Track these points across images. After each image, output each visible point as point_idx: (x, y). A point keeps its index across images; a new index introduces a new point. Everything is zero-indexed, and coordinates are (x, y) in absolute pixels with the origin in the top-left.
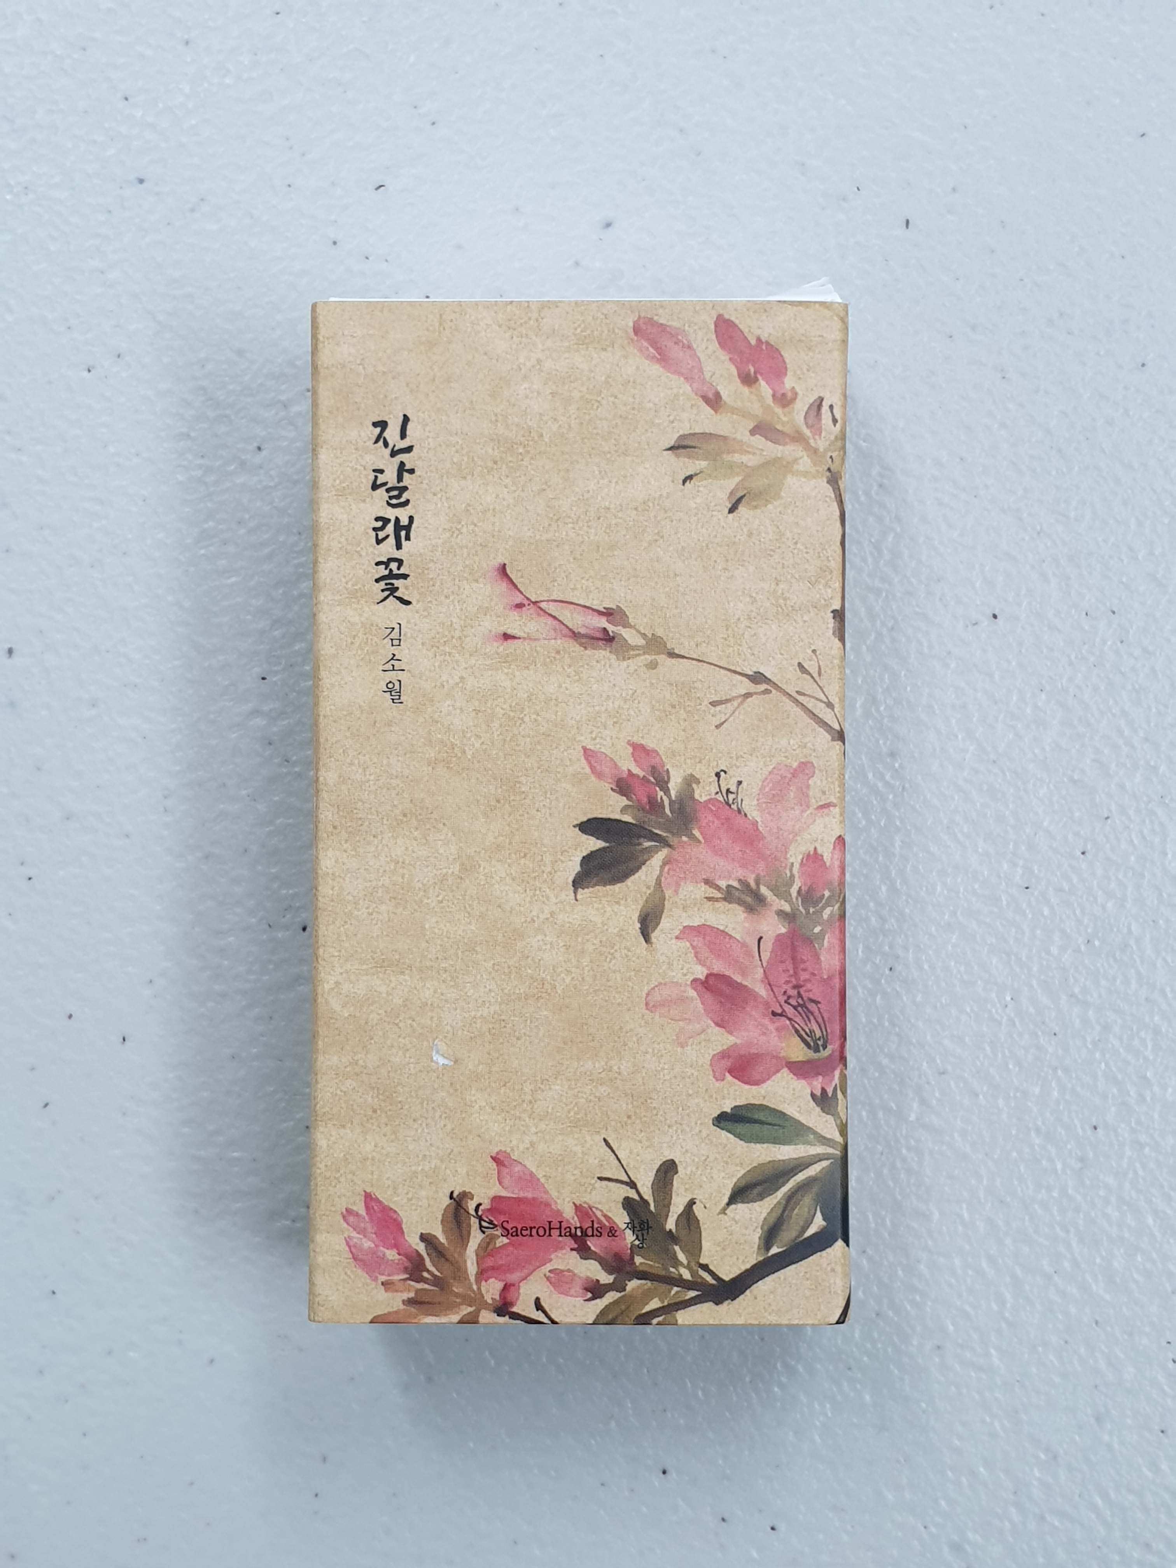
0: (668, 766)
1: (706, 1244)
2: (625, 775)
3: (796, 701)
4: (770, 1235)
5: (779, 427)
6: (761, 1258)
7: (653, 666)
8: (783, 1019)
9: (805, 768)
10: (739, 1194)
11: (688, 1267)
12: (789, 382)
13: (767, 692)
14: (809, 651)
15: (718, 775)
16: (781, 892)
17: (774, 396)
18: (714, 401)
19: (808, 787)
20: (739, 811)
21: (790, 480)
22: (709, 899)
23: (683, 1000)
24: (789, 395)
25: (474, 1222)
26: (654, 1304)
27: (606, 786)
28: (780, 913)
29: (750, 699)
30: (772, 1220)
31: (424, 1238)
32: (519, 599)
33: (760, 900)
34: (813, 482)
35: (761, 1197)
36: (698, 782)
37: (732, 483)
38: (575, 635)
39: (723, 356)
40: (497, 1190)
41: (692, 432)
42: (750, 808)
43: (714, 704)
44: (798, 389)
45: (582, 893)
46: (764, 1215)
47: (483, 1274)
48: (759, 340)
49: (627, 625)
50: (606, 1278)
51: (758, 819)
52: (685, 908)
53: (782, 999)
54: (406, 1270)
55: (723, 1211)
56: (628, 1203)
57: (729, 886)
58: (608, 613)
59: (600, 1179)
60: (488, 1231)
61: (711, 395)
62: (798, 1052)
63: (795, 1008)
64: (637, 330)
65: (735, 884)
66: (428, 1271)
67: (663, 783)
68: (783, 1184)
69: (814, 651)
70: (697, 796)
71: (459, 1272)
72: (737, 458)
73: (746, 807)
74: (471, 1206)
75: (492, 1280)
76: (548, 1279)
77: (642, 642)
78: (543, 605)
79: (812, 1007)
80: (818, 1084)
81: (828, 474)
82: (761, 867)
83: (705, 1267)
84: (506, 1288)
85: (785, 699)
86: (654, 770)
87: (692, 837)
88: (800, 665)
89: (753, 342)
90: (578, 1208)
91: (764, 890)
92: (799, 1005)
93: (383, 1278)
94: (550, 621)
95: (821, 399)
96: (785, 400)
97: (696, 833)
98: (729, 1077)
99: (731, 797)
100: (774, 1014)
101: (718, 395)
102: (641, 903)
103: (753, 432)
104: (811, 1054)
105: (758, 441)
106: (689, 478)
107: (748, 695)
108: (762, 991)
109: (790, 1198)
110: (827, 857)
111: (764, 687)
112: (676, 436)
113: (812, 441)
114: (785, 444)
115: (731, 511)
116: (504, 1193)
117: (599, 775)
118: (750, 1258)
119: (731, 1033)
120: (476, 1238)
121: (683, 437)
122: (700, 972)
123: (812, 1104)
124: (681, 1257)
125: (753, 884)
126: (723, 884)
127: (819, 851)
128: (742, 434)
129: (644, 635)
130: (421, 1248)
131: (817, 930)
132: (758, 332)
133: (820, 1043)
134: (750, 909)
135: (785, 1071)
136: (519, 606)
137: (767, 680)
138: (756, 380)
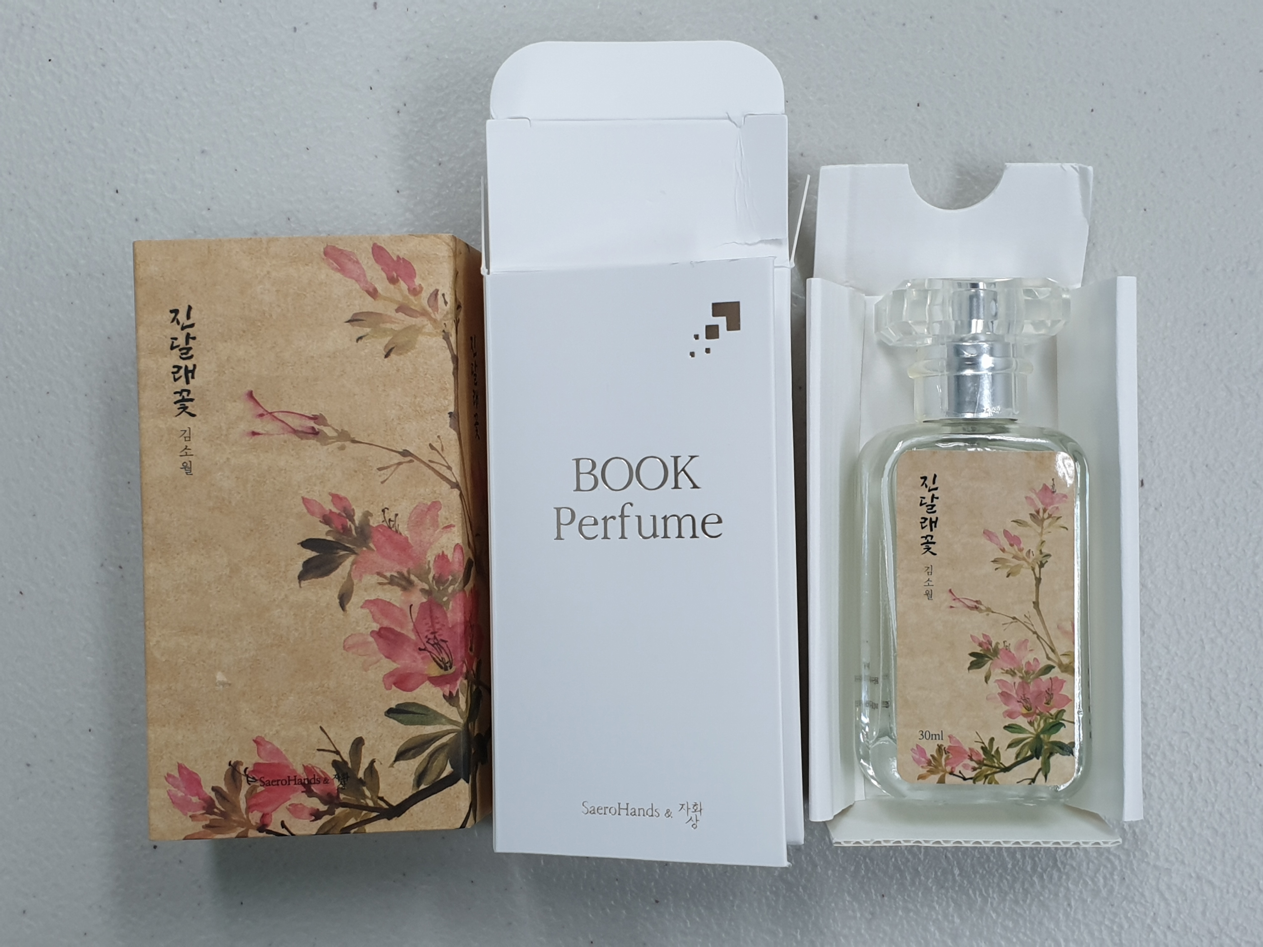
0: (354, 507)
1: (382, 785)
2: (328, 512)
3: (429, 466)
4: (420, 778)
5: (413, 307)
6: (415, 792)
7: (342, 448)
8: (426, 652)
9: (435, 505)
10: (401, 755)
11: (372, 799)
12: (417, 281)
13: (411, 461)
14: (436, 437)
15: (383, 511)
16: (423, 577)
17: (409, 289)
18: (373, 293)
19: (437, 516)
20: (397, 531)
21: (421, 338)
22: (380, 584)
23: (365, 643)
24: (418, 289)
25: (244, 779)
26: (352, 821)
27: (316, 520)
28: (423, 590)
29: (401, 466)
30: (421, 770)
31: (214, 789)
32: (261, 411)
33: (410, 583)
34: (434, 339)
35: (414, 756)
36: (371, 515)
37: (386, 340)
38: (295, 432)
39: (378, 267)
40: (257, 759)
41: (361, 311)
42: (403, 529)
43: (380, 469)
44: (423, 285)
45: (304, 583)
46: (416, 766)
47: (249, 809)
48: (398, 257)
49: (326, 425)
50: (323, 808)
51: (408, 536)
52: (366, 590)
53: (425, 640)
54: (204, 808)
55: (392, 766)
56: (335, 764)
57: (392, 576)
58: (315, 418)
59: (319, 750)
60: (252, 784)
61: (371, 290)
62: (435, 671)
63: (433, 645)
64: (326, 253)
65: (395, 574)
66: (217, 808)
67: (351, 517)
68: (427, 748)
69: (439, 437)
70: (371, 523)
71: (235, 808)
72: (388, 326)
73: (401, 529)
74: (242, 769)
75: (255, 812)
76: (288, 809)
77: (335, 434)
78: (276, 414)
79: (443, 644)
80: (447, 689)
81: (443, 334)
82: (411, 564)
83: (382, 799)
84: (263, 816)
85: (422, 465)
86: (345, 510)
87: (369, 548)
88: (431, 445)
89: (395, 259)
90: (306, 768)
91: (413, 577)
92: (435, 643)
93: (190, 813)
94: (280, 424)
95: (437, 291)
96: (415, 292)
97: (372, 545)
98: (394, 687)
99: (392, 523)
100: (420, 649)
101: (375, 290)
102: (339, 588)
103: (397, 311)
104: (442, 672)
105: (400, 315)
106: (360, 338)
107: (400, 464)
108: (413, 636)
109: (432, 756)
110: (450, 557)
111: (409, 458)
112: (351, 314)
113: (433, 315)
114: (416, 317)
115: (386, 356)
116: (261, 761)
117: (312, 513)
118: (409, 792)
119: (394, 661)
120: (245, 788)
121: (355, 314)
122: (376, 627)
123: (444, 701)
124: (367, 793)
125: (406, 574)
126: (388, 574)
127: (446, 553)
128: (390, 310)
129: (336, 431)
130: (213, 795)
131: (445, 599)
132: (398, 253)
133: (448, 665)
134: (404, 589)
135: (427, 683)
136: (261, 415)
137: (411, 454)
138: (397, 281)
